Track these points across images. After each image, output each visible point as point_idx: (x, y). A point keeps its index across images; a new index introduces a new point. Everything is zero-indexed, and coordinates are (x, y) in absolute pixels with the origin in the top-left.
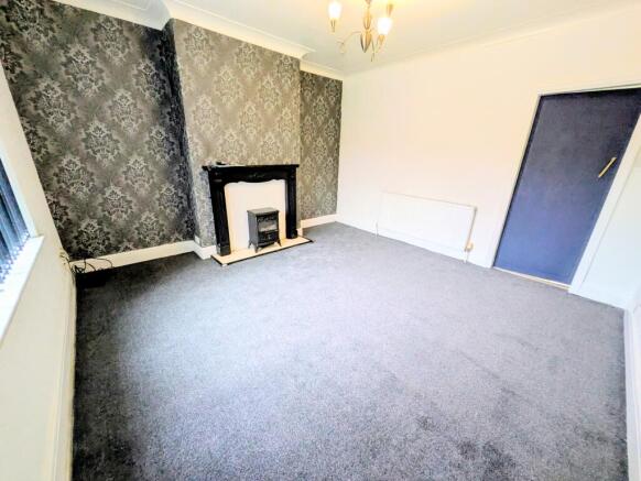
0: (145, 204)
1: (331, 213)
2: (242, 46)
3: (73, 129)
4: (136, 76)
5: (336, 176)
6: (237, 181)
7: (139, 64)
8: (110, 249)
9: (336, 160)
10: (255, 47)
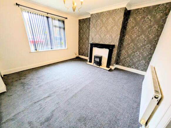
2: (104, 13)
6: (95, 47)
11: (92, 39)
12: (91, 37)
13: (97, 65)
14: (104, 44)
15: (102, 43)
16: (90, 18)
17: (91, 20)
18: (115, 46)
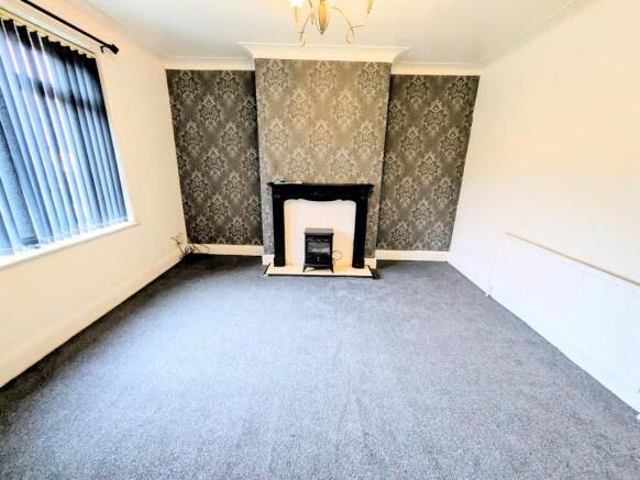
0: (237, 211)
1: (440, 249)
2: (317, 67)
3: (200, 154)
4: (240, 111)
5: (454, 202)
6: (296, 198)
7: (243, 101)
8: (212, 240)
9: (457, 182)
10: (331, 63)
11: (276, 167)
12: (271, 156)
13: (317, 268)
14: (330, 182)
15: (323, 182)
16: (253, 74)
17: (260, 83)
18: (374, 189)
